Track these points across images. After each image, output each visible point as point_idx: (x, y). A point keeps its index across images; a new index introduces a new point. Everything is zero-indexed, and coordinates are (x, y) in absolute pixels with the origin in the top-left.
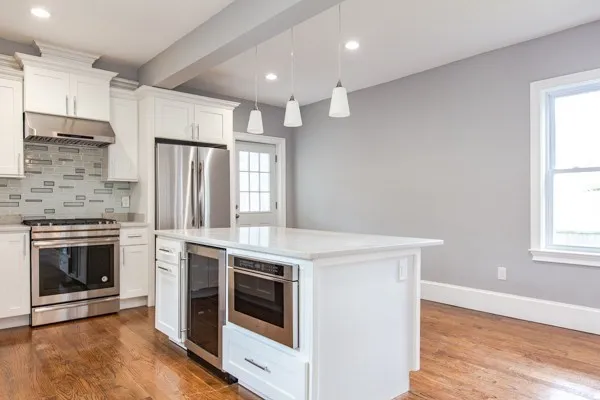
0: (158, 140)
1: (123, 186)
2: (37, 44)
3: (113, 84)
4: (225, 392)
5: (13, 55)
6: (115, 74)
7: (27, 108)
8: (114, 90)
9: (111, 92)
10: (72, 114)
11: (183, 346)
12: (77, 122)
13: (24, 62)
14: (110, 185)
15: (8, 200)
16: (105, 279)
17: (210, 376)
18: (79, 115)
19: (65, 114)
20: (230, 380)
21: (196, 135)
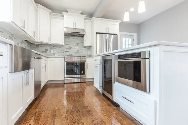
0: (97, 33)
1: (88, 48)
2: (67, 10)
3: (85, 19)
4: (114, 109)
5: (61, 13)
6: (86, 16)
7: (65, 26)
8: (86, 20)
9: (85, 21)
10: (75, 27)
11: (101, 92)
12: (76, 30)
13: (64, 14)
14: (85, 47)
15: (61, 51)
16: (82, 72)
17: (109, 103)
18: (77, 28)
19: (73, 27)
20: (117, 105)
21: (108, 32)
